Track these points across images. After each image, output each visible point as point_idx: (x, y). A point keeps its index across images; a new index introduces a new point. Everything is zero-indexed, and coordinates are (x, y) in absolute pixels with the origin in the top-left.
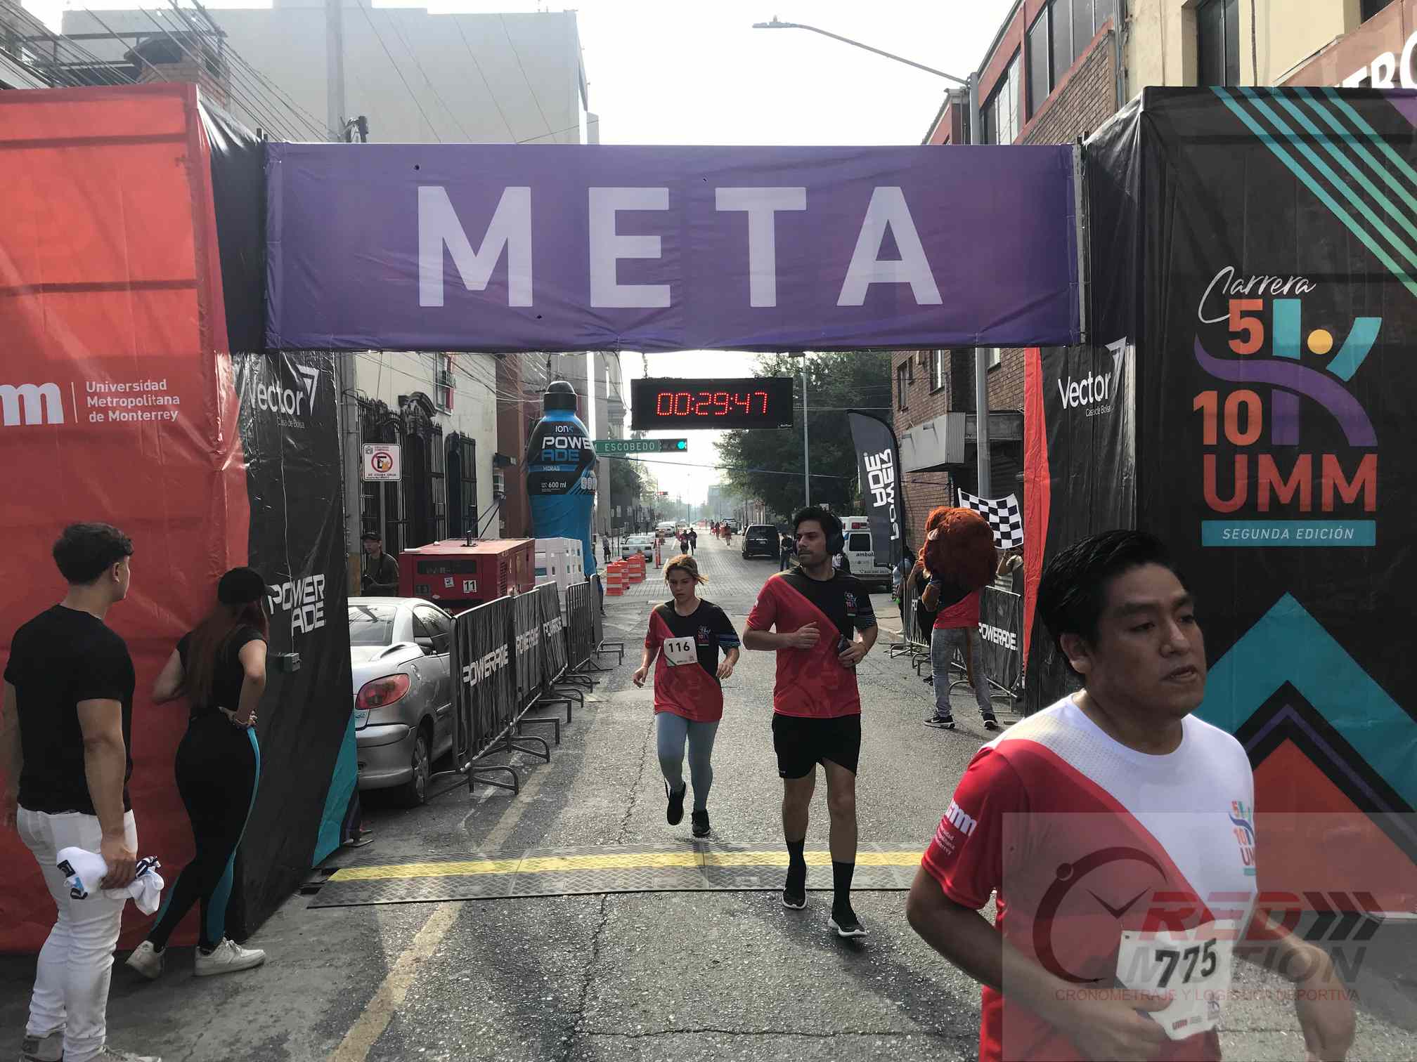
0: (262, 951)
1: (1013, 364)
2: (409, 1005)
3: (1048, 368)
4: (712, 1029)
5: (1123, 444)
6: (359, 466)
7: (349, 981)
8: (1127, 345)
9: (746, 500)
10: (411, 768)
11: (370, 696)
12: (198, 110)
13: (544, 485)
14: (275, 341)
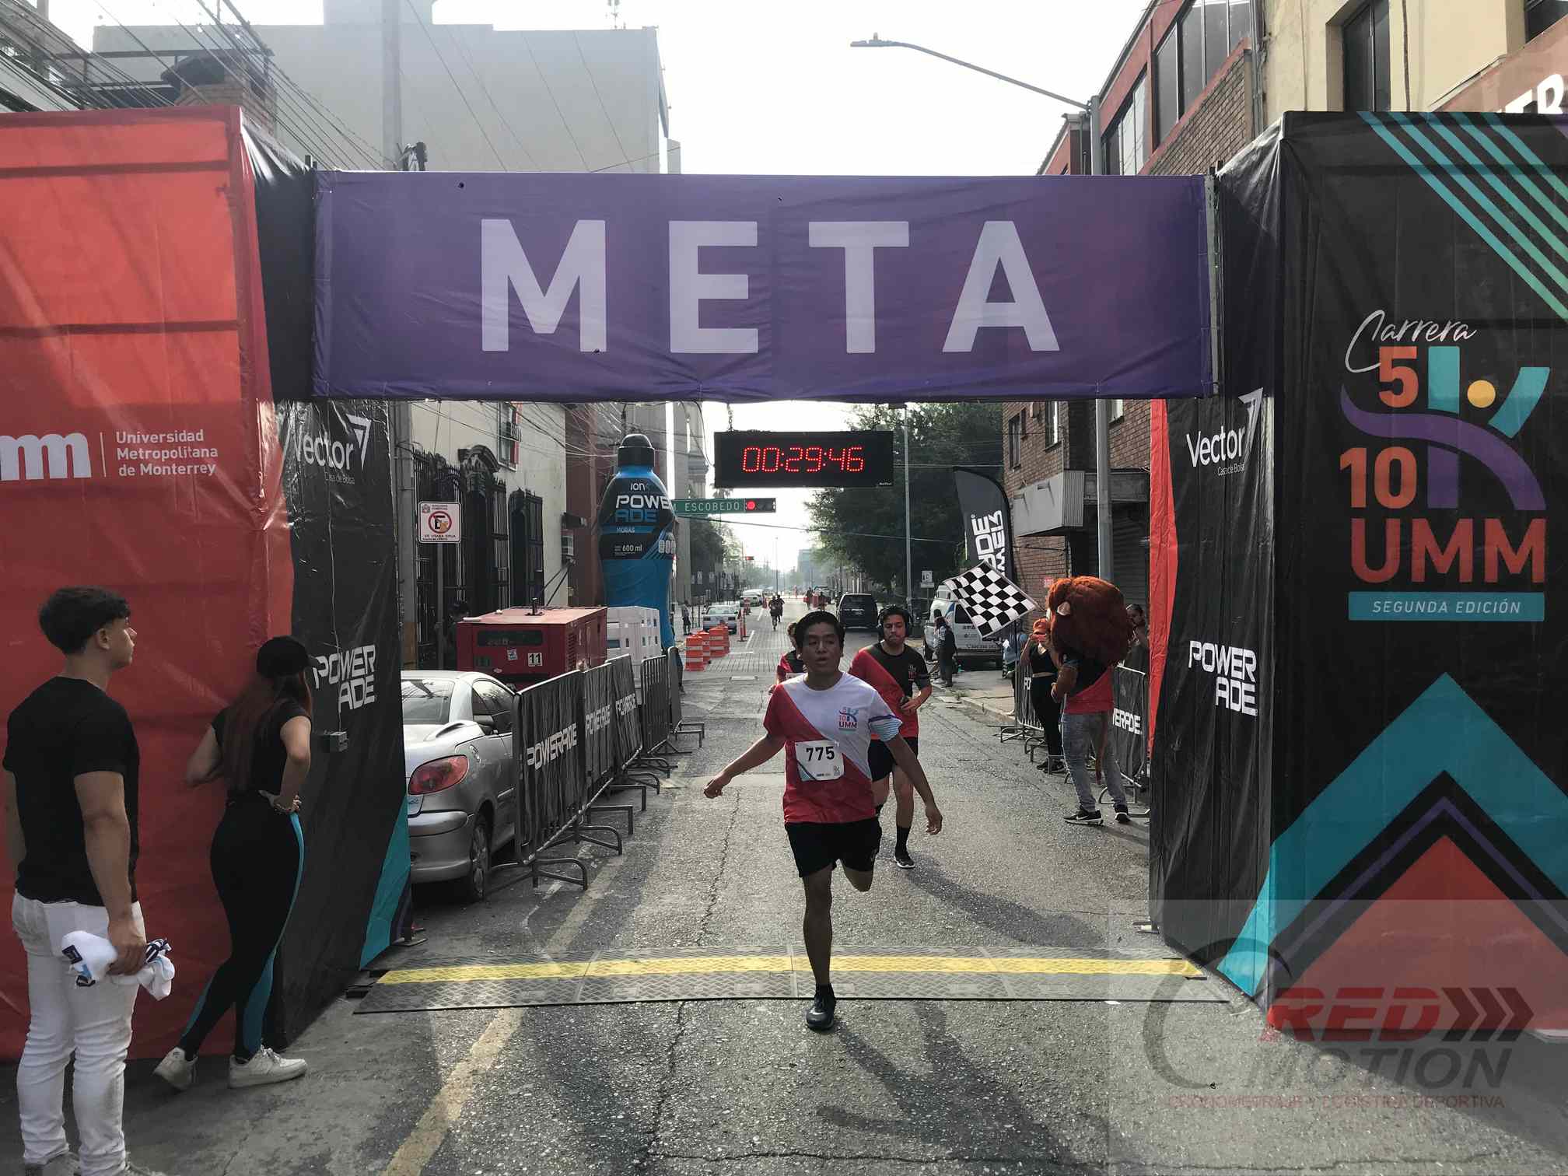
0: (303, 1061)
1: (1137, 418)
2: (465, 1123)
3: (1175, 421)
4: (801, 1152)
5: (1259, 506)
6: (414, 527)
7: (398, 1095)
8: (1263, 396)
9: (841, 566)
10: (469, 860)
11: (424, 780)
12: (241, 135)
13: (617, 548)
14: (323, 388)
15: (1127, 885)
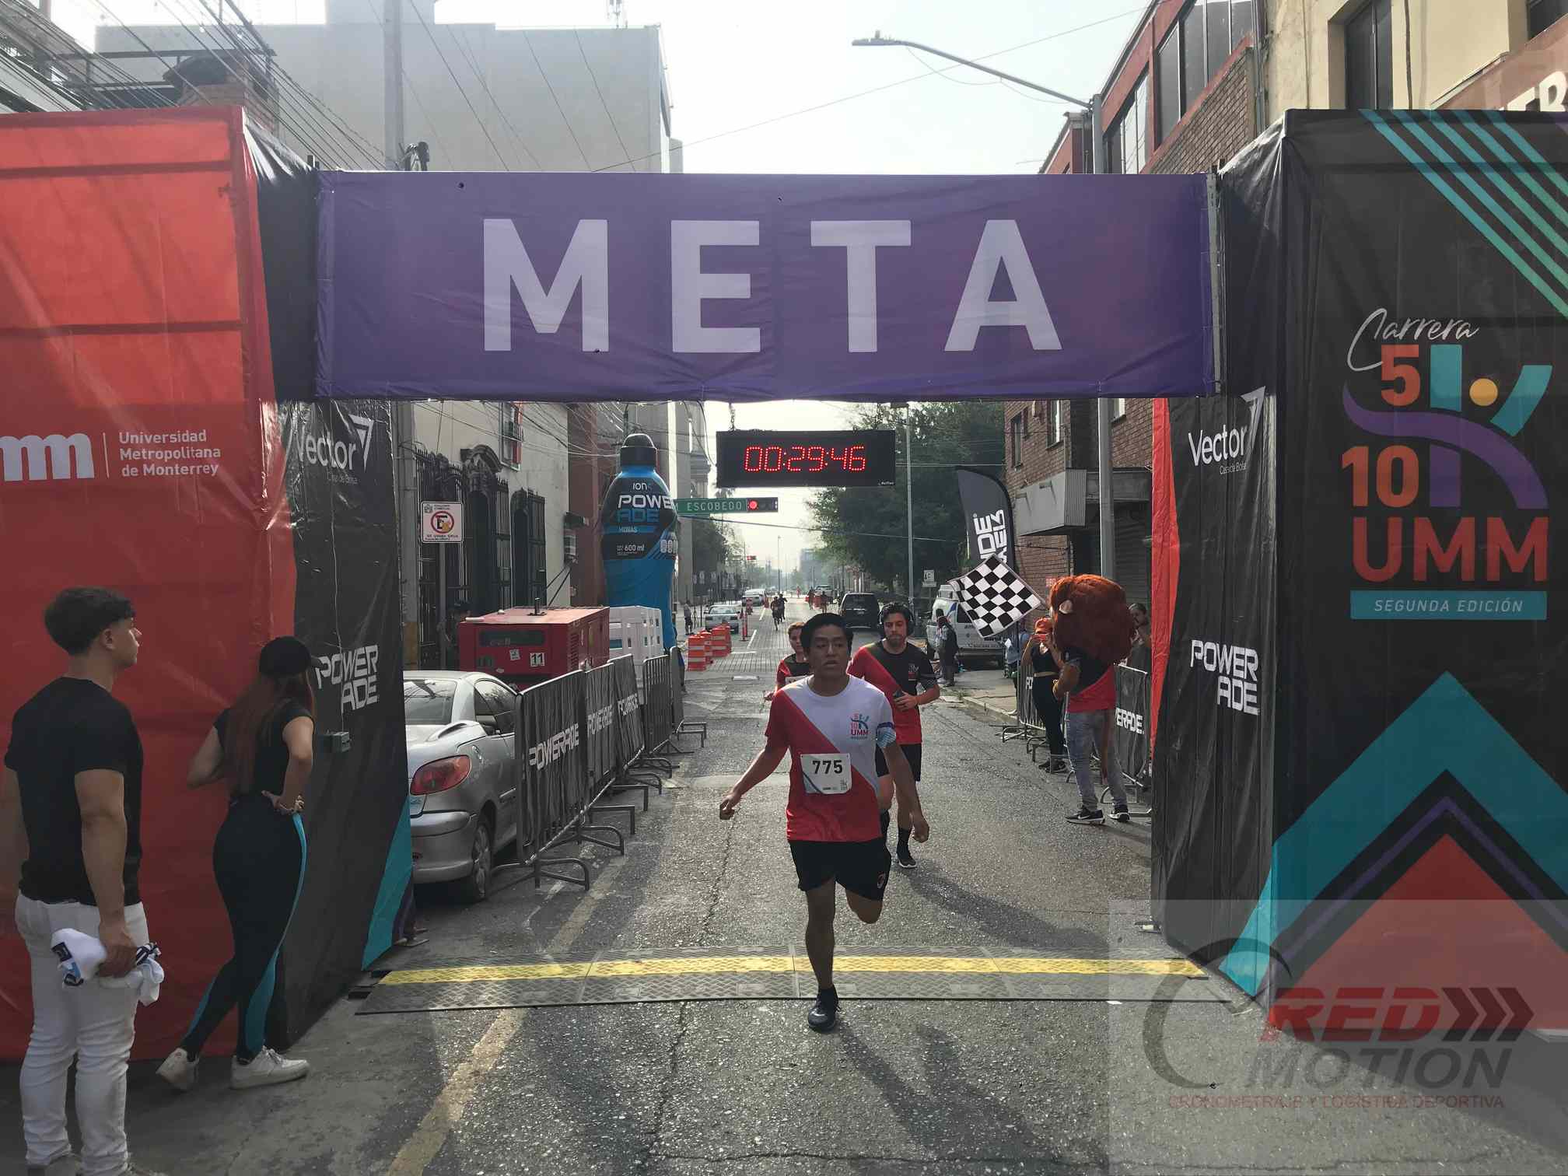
0: (305, 1061)
1: (1139, 417)
2: (467, 1123)
3: (1177, 420)
4: (802, 1153)
5: (1261, 505)
6: (416, 527)
7: (402, 1094)
8: (1265, 395)
9: (843, 565)
10: (471, 861)
11: (427, 780)
12: (243, 136)
13: (619, 548)
14: (326, 388)
15: (1129, 885)
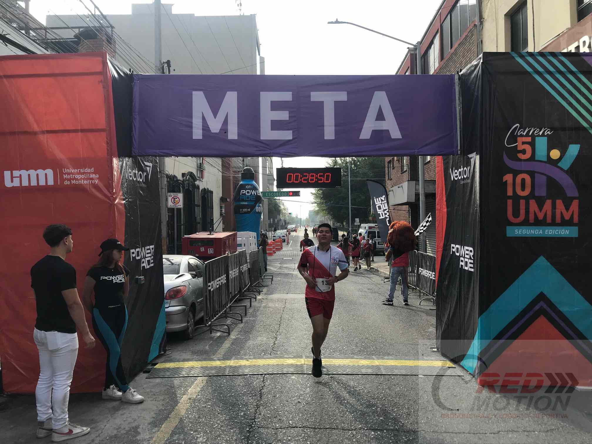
2: (187, 416)
3: (446, 164)
4: (306, 426)
5: (475, 195)
6: (166, 202)
7: (163, 406)
8: (476, 155)
9: (325, 216)
10: (187, 324)
11: (171, 294)
12: (107, 62)
13: (241, 210)
14: (136, 152)
15: (428, 335)
